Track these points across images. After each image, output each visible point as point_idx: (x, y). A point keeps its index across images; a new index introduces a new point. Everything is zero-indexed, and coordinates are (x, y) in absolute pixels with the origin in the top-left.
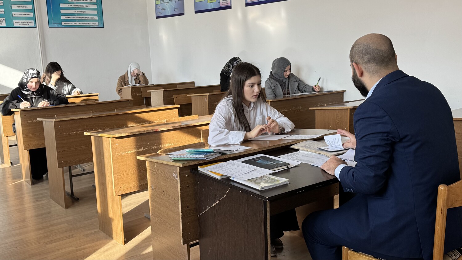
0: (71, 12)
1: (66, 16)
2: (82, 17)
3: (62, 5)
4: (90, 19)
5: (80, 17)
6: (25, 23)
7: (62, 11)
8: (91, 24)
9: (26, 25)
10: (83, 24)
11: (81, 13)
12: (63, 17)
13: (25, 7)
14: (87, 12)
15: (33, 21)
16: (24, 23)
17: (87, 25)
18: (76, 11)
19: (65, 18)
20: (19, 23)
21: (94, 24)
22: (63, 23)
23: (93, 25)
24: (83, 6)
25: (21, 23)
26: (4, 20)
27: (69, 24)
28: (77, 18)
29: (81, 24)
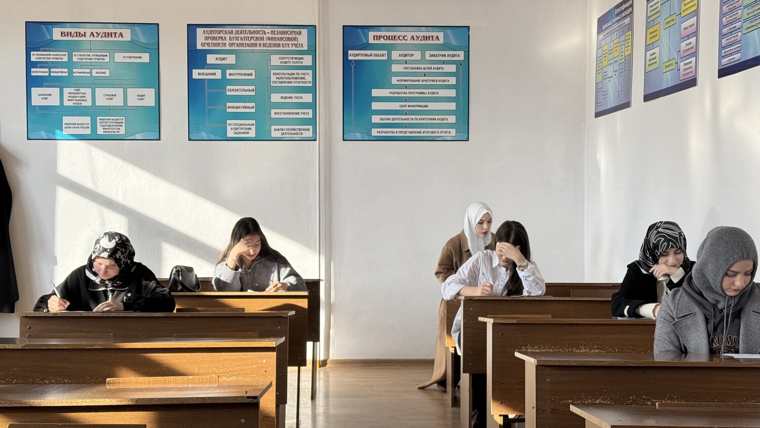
0: (395, 106)
1: (383, 117)
2: (419, 117)
3: (375, 93)
4: (436, 121)
5: (414, 117)
6: (295, 132)
7: (375, 106)
8: (439, 132)
9: (295, 136)
10: (420, 132)
11: (418, 108)
12: (376, 119)
13: (297, 98)
14: (432, 106)
15: (311, 127)
16: (293, 132)
17: (429, 135)
18: (407, 104)
19: (381, 119)
20: (283, 132)
21: (446, 132)
22: (375, 132)
23: (444, 134)
24: (423, 93)
25: (285, 131)
26: (253, 125)
27: (388, 132)
28: (408, 119)
29: (415, 132)
